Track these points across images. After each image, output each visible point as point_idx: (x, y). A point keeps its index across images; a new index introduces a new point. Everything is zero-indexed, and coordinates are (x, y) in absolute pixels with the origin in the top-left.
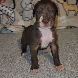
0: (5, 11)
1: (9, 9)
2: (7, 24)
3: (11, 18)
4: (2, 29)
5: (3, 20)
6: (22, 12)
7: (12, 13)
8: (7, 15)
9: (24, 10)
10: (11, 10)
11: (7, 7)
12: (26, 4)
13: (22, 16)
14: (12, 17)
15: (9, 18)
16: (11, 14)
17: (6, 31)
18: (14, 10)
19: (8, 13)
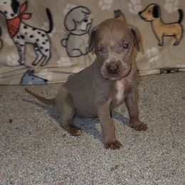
0: (32, 36)
1: (39, 33)
2: (34, 64)
3: (43, 51)
4: (23, 76)
5: (27, 56)
6: (67, 39)
7: (47, 40)
8: (35, 45)
9: (71, 33)
10: (43, 35)
11: (34, 29)
12: (74, 21)
13: (66, 47)
14: (47, 50)
15: (38, 52)
16: (44, 43)
17: (33, 79)
18: (50, 35)
19: (37, 40)
